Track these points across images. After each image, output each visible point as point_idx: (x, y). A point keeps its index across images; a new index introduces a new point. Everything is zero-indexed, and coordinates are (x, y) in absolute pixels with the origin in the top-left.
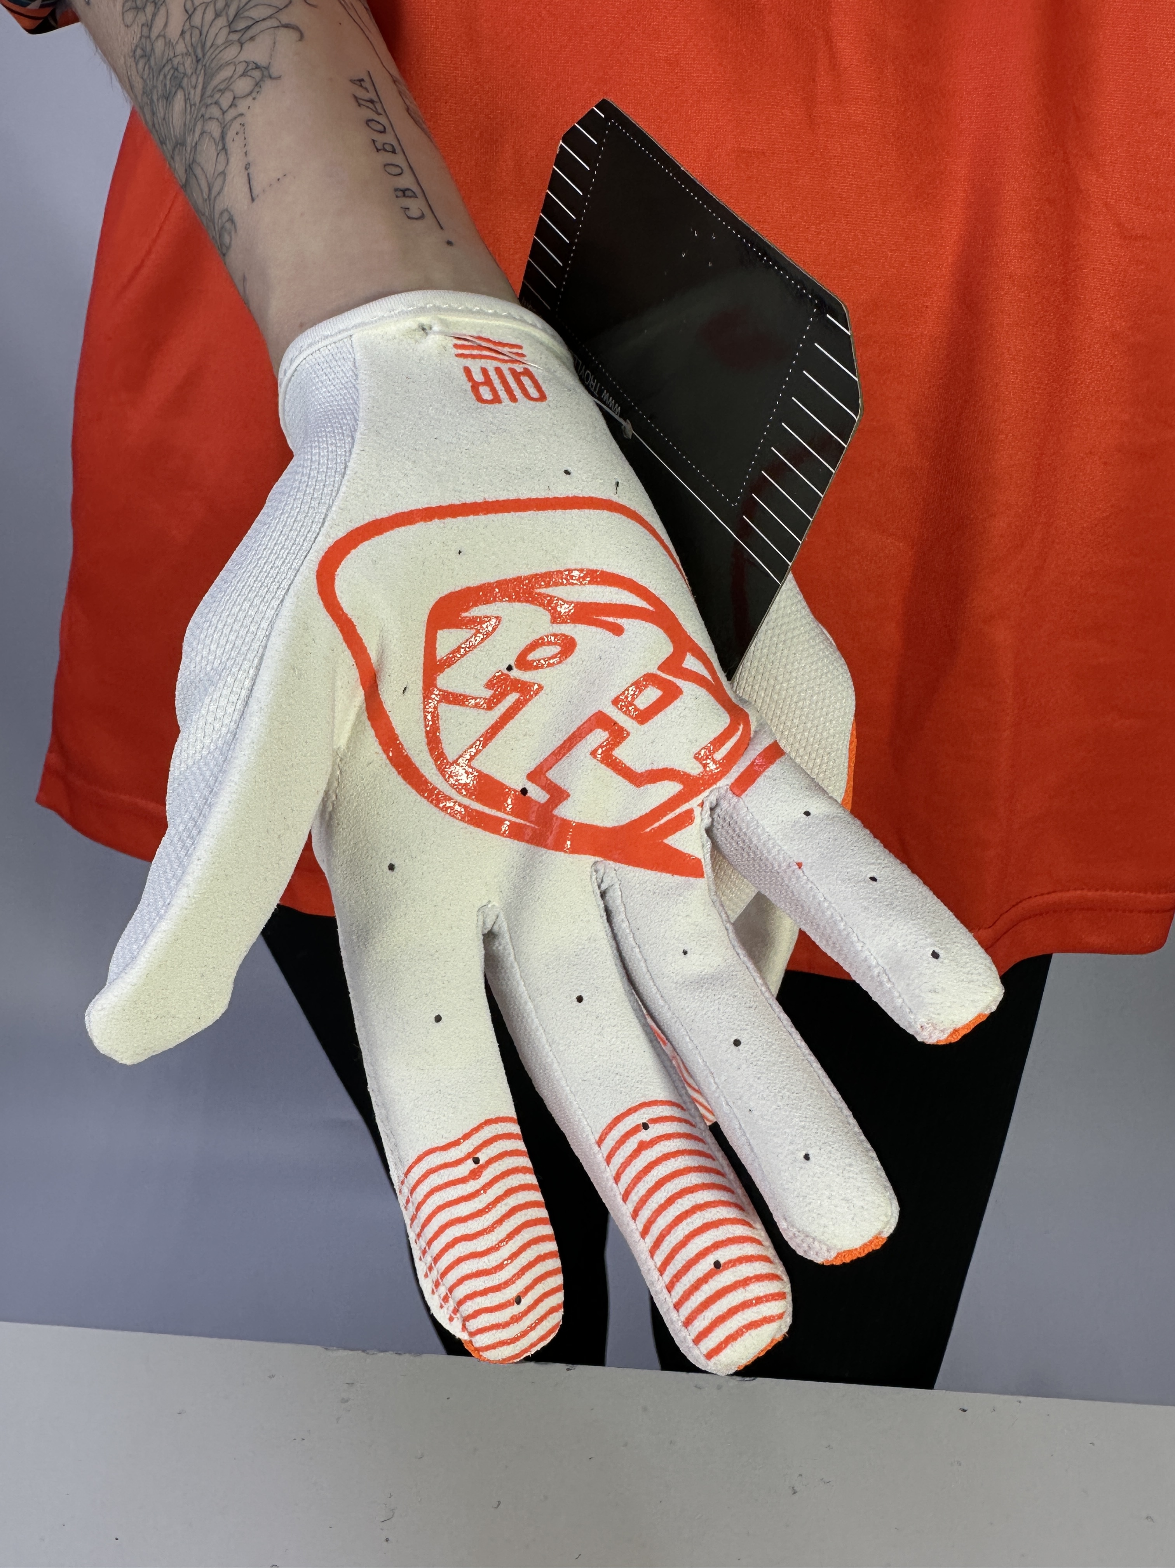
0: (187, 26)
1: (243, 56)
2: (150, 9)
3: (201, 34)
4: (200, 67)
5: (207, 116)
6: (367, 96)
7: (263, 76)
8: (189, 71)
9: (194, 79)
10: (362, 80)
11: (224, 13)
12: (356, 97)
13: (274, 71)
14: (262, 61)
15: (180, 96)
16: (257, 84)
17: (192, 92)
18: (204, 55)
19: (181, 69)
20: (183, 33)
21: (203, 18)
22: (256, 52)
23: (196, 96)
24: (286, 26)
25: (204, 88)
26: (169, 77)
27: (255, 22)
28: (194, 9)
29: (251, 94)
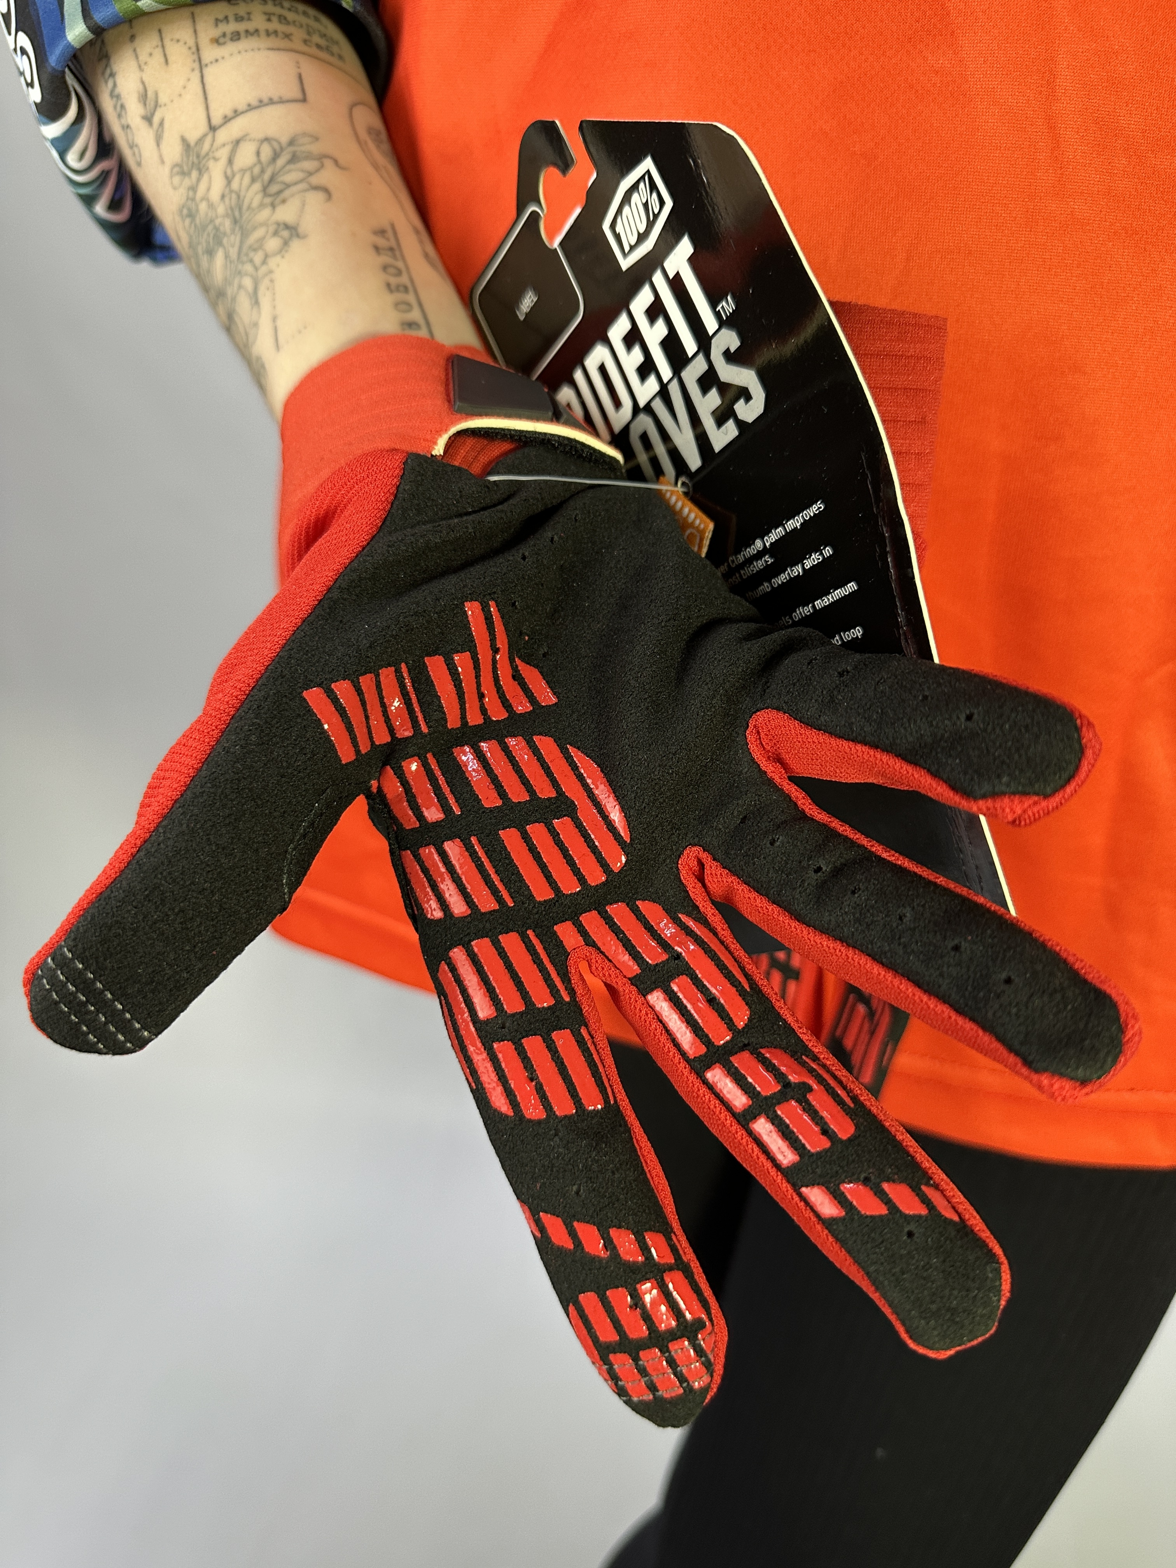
0: (227, 191)
1: (275, 218)
2: (195, 174)
3: (239, 198)
4: (237, 226)
5: (243, 272)
6: (388, 244)
7: (292, 235)
8: (228, 231)
9: (232, 238)
10: (384, 230)
11: (260, 179)
12: (376, 247)
13: (302, 230)
14: (291, 220)
15: (220, 253)
16: (286, 243)
17: (231, 250)
18: (241, 216)
19: (222, 228)
20: (223, 196)
21: (241, 184)
22: (286, 213)
23: (233, 252)
25: (240, 248)
26: (212, 235)
27: (288, 186)
28: (234, 175)
29: (280, 252)
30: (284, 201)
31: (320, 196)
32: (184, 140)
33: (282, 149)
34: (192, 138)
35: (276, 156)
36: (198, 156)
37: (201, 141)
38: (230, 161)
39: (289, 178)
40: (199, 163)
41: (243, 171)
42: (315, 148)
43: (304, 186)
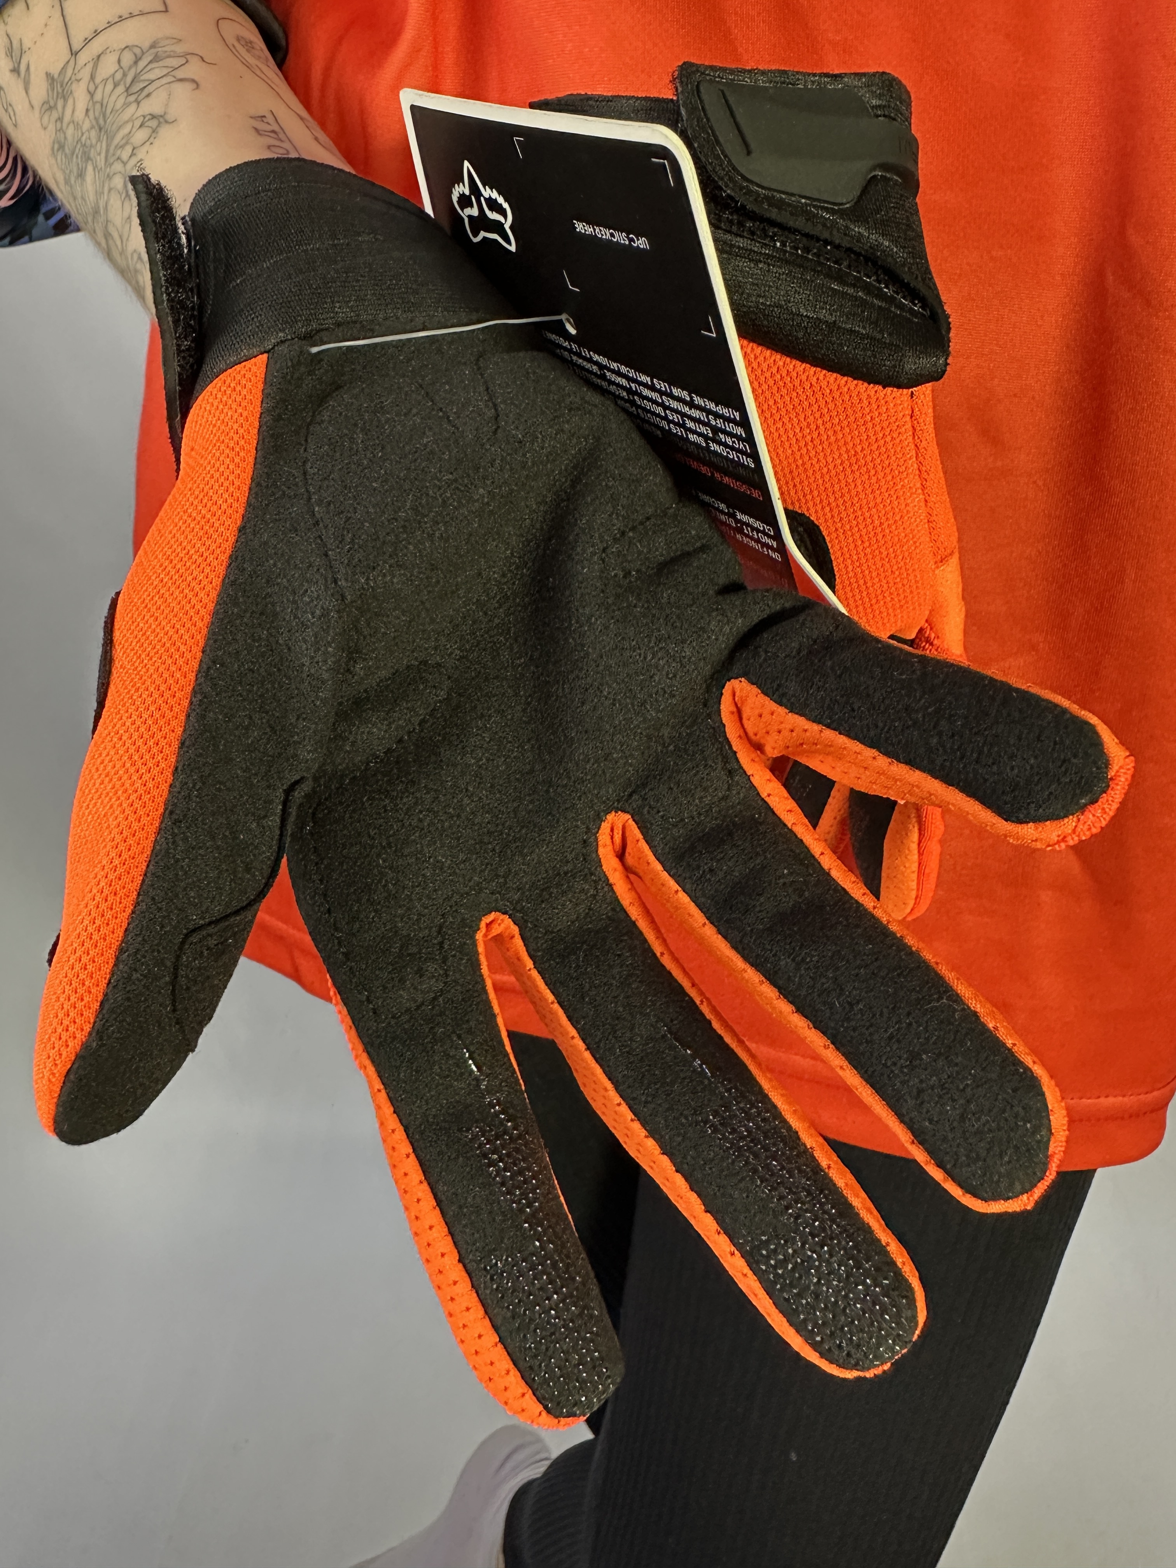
0: (91, 105)
1: (140, 112)
2: (60, 103)
3: (102, 105)
4: (103, 133)
5: (111, 174)
6: (269, 128)
7: (160, 123)
8: (94, 142)
9: (99, 146)
10: (264, 117)
11: (122, 83)
12: (256, 129)
13: (169, 117)
14: (157, 110)
15: (90, 168)
16: (154, 132)
17: (98, 158)
18: (105, 122)
19: (88, 142)
20: (87, 110)
21: (104, 93)
23: (101, 161)
24: (181, 80)
25: (107, 151)
27: (152, 82)
28: (96, 88)
29: (149, 141)
30: (148, 95)
31: (189, 86)
32: (48, 74)
33: (143, 53)
34: (55, 71)
35: (137, 60)
36: (62, 86)
37: (64, 69)
39: (152, 76)
40: (63, 91)
41: (106, 81)
42: (179, 49)
43: (169, 79)
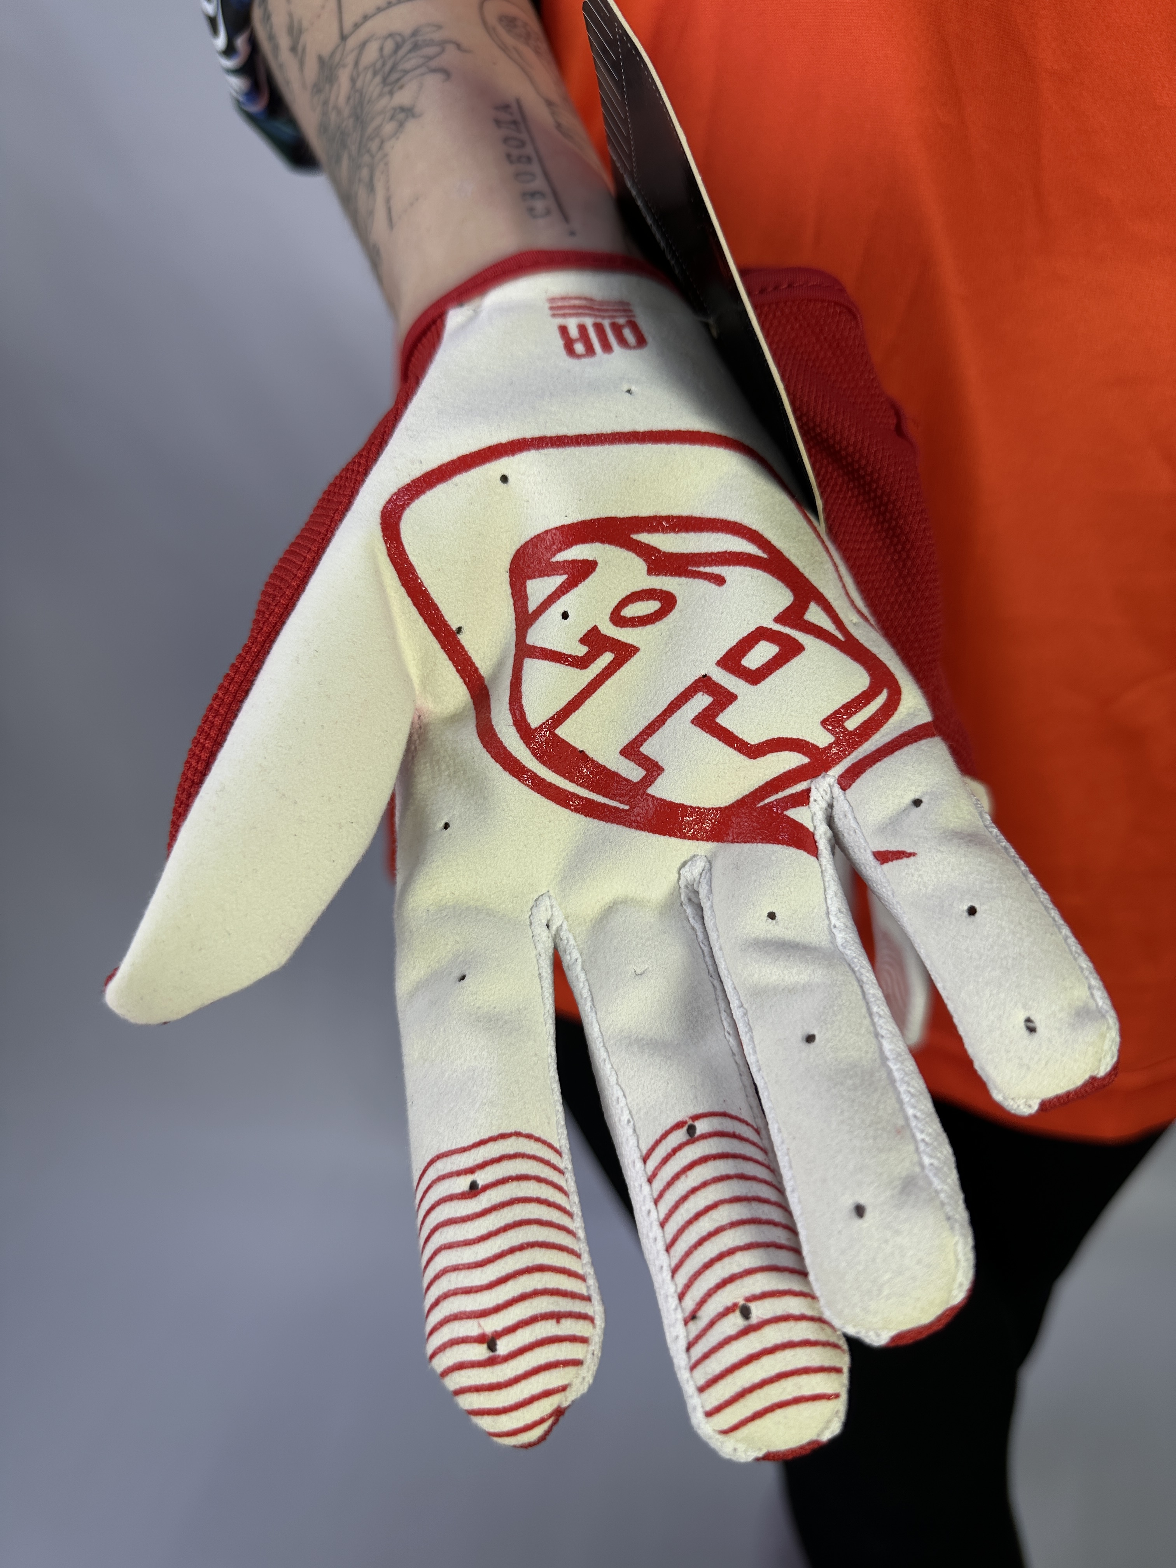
0: (352, 92)
4: (359, 123)
6: (511, 118)
7: (407, 116)
11: (381, 71)
12: (497, 121)
13: (417, 111)
14: (408, 103)
15: (346, 156)
16: (401, 125)
19: (346, 131)
20: (349, 99)
24: (434, 70)
26: (339, 142)
27: (406, 72)
28: (358, 75)
29: (395, 134)
30: (401, 87)
31: (439, 77)
32: (320, 57)
33: (404, 41)
35: (398, 47)
36: (330, 69)
37: (333, 54)
38: (356, 64)
39: (408, 65)
40: (331, 75)
41: (366, 68)
42: (437, 36)
43: (423, 70)
